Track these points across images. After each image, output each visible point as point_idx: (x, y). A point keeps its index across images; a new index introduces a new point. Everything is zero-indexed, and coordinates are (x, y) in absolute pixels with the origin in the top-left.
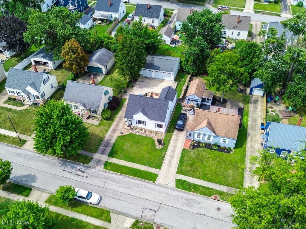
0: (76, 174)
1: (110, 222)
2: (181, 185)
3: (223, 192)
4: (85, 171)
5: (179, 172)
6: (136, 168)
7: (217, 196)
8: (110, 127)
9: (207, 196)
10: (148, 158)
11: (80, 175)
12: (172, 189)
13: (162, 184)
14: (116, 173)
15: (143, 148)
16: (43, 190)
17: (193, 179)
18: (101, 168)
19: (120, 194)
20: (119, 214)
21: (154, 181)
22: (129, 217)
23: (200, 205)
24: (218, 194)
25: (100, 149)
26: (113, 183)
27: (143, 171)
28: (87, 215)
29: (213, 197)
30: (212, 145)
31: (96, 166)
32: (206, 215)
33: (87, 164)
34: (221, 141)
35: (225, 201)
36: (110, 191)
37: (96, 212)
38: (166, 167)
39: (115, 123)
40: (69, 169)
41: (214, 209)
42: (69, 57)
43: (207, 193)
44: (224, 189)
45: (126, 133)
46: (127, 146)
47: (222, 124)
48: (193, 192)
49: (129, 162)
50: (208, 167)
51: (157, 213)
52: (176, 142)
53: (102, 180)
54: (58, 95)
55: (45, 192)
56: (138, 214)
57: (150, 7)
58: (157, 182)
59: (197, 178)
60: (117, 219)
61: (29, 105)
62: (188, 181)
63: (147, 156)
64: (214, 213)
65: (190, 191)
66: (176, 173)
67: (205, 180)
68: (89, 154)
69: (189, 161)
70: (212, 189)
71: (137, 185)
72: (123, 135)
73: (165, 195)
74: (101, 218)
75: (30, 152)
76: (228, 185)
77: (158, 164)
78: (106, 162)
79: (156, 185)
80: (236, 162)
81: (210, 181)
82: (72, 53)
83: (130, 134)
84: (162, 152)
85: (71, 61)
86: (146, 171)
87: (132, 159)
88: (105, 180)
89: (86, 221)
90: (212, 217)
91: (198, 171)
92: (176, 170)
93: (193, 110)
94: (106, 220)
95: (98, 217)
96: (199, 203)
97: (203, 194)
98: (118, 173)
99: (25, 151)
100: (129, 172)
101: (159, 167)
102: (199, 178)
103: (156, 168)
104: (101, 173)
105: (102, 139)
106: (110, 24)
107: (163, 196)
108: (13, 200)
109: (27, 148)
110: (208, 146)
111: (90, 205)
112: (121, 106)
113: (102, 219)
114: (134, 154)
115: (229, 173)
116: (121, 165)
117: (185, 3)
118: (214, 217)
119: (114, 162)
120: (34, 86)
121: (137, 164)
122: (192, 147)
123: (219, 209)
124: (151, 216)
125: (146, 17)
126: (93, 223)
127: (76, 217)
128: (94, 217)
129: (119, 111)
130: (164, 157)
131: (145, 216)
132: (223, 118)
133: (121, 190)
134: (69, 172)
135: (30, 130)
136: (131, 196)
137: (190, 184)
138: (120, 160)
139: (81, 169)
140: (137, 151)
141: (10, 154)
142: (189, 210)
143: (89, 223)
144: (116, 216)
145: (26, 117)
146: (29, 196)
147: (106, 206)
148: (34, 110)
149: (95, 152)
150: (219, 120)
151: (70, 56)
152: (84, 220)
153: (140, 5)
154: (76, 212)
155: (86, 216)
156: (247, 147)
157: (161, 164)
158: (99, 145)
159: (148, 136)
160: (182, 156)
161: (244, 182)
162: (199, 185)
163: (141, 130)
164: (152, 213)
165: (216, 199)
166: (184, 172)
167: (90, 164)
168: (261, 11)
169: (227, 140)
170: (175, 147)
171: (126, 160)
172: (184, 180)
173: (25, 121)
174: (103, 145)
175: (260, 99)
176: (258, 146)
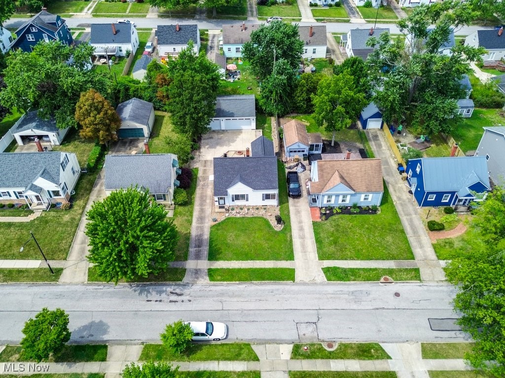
0: (171, 301)
1: (258, 360)
2: (333, 274)
3: (392, 269)
4: (182, 292)
5: (322, 256)
6: (258, 267)
7: (387, 277)
8: (192, 216)
9: (374, 281)
10: (270, 248)
11: (177, 302)
12: (322, 284)
13: (307, 281)
14: (231, 282)
15: (257, 235)
16: (127, 342)
17: (345, 262)
18: (205, 281)
19: (251, 312)
20: (265, 343)
21: (293, 280)
22: (281, 344)
23: (371, 296)
24: (387, 274)
25: (191, 252)
26: (235, 299)
27: (270, 269)
28: (218, 359)
29: (382, 280)
30: (349, 208)
31: (196, 280)
32: (385, 307)
33: (181, 280)
34: (362, 199)
35: (400, 280)
36: (235, 312)
37: (230, 351)
38: (300, 254)
39: (196, 208)
40: (154, 296)
41: (392, 297)
42: (93, 119)
43: (372, 276)
44: (391, 264)
45: (222, 218)
46: (231, 237)
47: (359, 175)
48: (353, 280)
49: (245, 262)
50: (357, 240)
51: (319, 325)
52: (299, 215)
53: (215, 299)
54: (85, 185)
55: (131, 344)
56: (293, 335)
57: (180, 29)
58: (297, 279)
59: (351, 259)
60: (264, 352)
61: (42, 210)
62: (340, 267)
63: (266, 245)
64: (394, 302)
65: (349, 280)
66: (319, 260)
67: (361, 260)
68: (178, 265)
69: (328, 238)
70: (375, 269)
71: (272, 292)
72: (217, 222)
73: (318, 296)
74: (241, 358)
75: (76, 286)
76: (393, 258)
77: (287, 254)
78: (210, 270)
79: (298, 284)
80: (390, 224)
81: (369, 258)
82: (95, 112)
83: (228, 219)
84: (286, 234)
85: (96, 124)
86: (275, 267)
87: (246, 255)
88: (220, 298)
89: (220, 370)
90: (394, 308)
91: (346, 248)
92: (317, 255)
93: (300, 165)
94: (250, 358)
95: (236, 357)
96: (368, 293)
97: (368, 279)
98: (234, 282)
99: (67, 286)
100: (250, 276)
101: (290, 257)
102: (352, 259)
103: (287, 260)
104: (209, 289)
105: (187, 237)
106: (121, 62)
107: (316, 298)
108: (82, 374)
109: (68, 281)
110: (345, 210)
111: (214, 343)
112: (194, 180)
113: (244, 360)
114: (246, 246)
115: (388, 242)
116: (235, 269)
117: (218, 19)
118: (397, 308)
119: (221, 267)
120: (47, 176)
121: (258, 261)
122: (324, 217)
123: (397, 295)
124: (312, 332)
125: (176, 44)
126: (232, 370)
127: (202, 369)
128: (230, 360)
129: (195, 188)
130: (291, 241)
131: (304, 335)
132: (357, 166)
133: (252, 306)
134: (156, 301)
135: (62, 250)
136: (270, 312)
137: (345, 271)
138: (230, 262)
139: (174, 292)
140: (249, 242)
141: (40, 298)
142: (359, 308)
143: (227, 372)
144: (261, 347)
145: (46, 231)
146: (107, 359)
147: (239, 338)
148: (54, 216)
149: (186, 259)
150: (354, 169)
151: (93, 117)
152: (217, 369)
153: (163, 28)
154: (198, 360)
155: (216, 362)
156: (393, 201)
157: (292, 252)
158: (188, 247)
159: (255, 216)
160: (316, 233)
161: (412, 249)
162: (357, 269)
163: (242, 209)
164: (311, 328)
165: (387, 282)
166: (329, 254)
167: (186, 279)
168: (324, 19)
169: (371, 196)
170: (300, 222)
171: (238, 259)
172: (334, 267)
173: (46, 238)
174: (194, 245)
175: (379, 133)
176: (406, 196)
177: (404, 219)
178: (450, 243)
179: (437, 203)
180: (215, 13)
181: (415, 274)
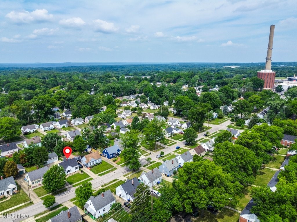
2: (100, 175)
3: (111, 170)
10: (84, 177)
12: (99, 177)
13: (96, 178)
15: (79, 176)
18: (73, 188)
25: (65, 185)
29: (110, 172)
31: (71, 188)
32: (114, 175)
33: (67, 190)
34: (98, 161)
38: (91, 175)
50: (101, 169)
51: (104, 182)
52: (85, 170)
56: (100, 185)
57: (9, 145)
58: (94, 179)
59: (102, 172)
61: (10, 196)
63: (82, 177)
65: (104, 175)
66: (96, 174)
68: (64, 188)
69: (95, 171)
70: (108, 171)
73: (100, 179)
76: (110, 168)
78: (73, 186)
80: (106, 164)
81: (105, 170)
84: (85, 174)
86: (87, 179)
87: (79, 180)
91: (100, 171)
96: (109, 175)
97: (108, 173)
101: (89, 177)
109: (36, 202)
110: (95, 165)
115: (107, 166)
118: (116, 174)
121: (83, 180)
122: (91, 168)
123: (114, 172)
130: (87, 174)
134: (65, 195)
137: (102, 174)
139: (67, 192)
140: (78, 178)
142: (109, 177)
145: (18, 198)
146: (63, 205)
148: (16, 195)
160: (92, 171)
161: (113, 166)
162: (104, 172)
163: (70, 174)
164: (102, 183)
169: (99, 159)
170: (87, 171)
171: (77, 182)
175: (91, 151)
176: (106, 159)
177: (108, 162)
178: (119, 162)
179: (112, 157)
180: (10, 141)
181: (116, 169)
